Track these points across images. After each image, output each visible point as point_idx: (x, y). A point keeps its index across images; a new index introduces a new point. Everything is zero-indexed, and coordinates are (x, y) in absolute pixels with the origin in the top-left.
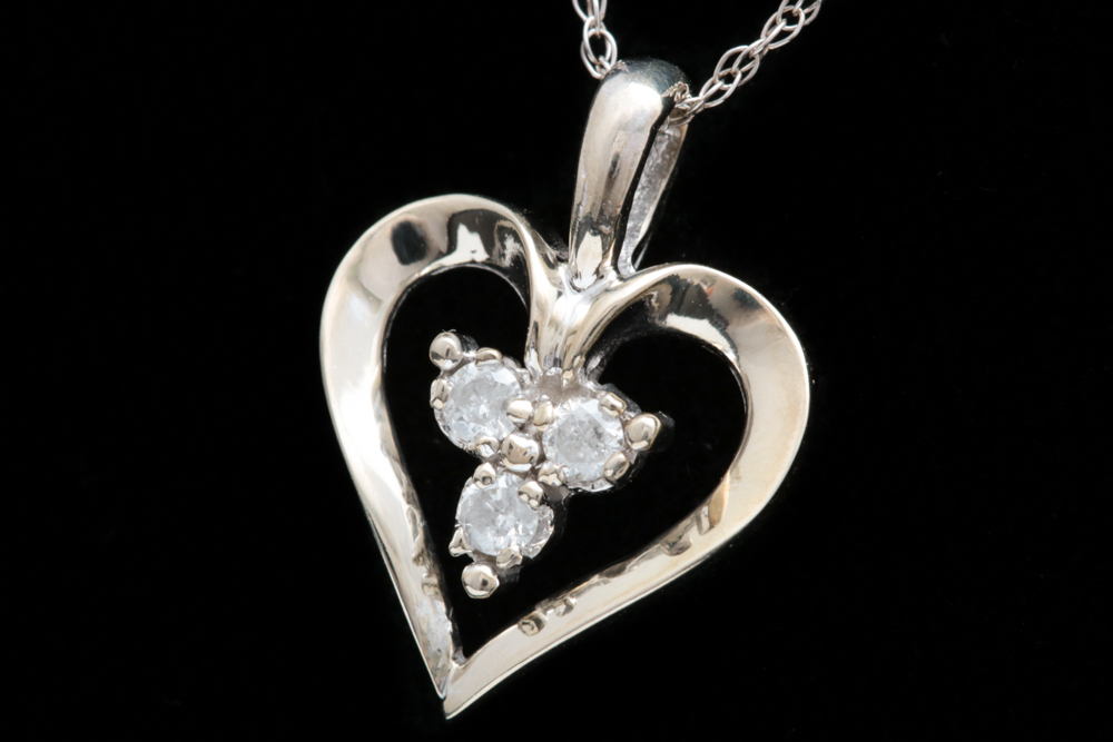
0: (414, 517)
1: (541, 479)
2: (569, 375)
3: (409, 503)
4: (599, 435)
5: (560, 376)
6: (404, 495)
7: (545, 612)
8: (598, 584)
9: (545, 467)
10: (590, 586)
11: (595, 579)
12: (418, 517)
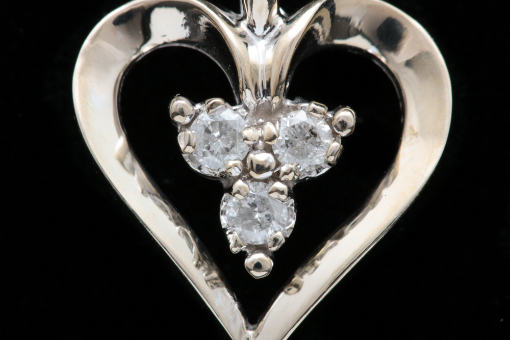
0: (186, 234)
1: (283, 179)
2: (276, 100)
3: (177, 224)
4: (314, 134)
5: (270, 102)
6: (170, 219)
7: (301, 276)
8: (331, 247)
9: (284, 169)
10: (326, 251)
11: (330, 243)
12: (189, 233)
